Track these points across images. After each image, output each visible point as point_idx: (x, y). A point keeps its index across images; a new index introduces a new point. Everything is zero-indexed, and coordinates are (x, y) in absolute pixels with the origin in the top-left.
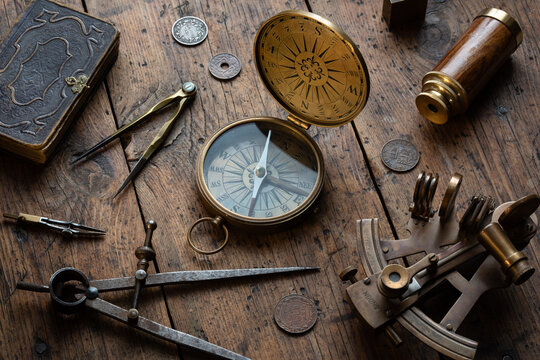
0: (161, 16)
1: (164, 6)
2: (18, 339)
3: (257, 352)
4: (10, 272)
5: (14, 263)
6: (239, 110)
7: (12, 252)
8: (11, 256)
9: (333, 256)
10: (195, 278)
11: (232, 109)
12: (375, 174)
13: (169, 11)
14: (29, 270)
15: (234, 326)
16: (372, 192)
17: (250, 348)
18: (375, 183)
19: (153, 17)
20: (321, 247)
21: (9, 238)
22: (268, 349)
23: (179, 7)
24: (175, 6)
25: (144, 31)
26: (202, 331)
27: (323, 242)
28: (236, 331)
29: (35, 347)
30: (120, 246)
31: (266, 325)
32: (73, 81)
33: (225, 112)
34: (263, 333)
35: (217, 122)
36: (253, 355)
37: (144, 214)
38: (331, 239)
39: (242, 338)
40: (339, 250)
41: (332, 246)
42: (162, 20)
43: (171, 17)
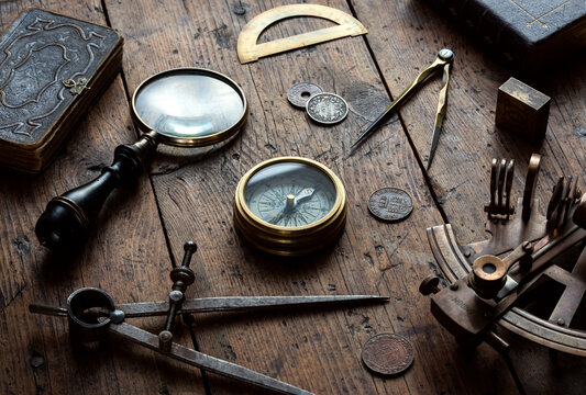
0: (196, 38)
1: (199, 30)
2: (11, 351)
3: (293, 370)
4: (7, 283)
5: (12, 274)
6: (280, 127)
7: (11, 263)
8: (9, 267)
9: (387, 272)
10: (241, 305)
11: (271, 127)
12: (437, 192)
13: (205, 33)
14: (30, 281)
15: (268, 342)
16: (433, 209)
17: (285, 365)
18: (435, 200)
19: (186, 39)
20: (372, 262)
21: (8, 248)
22: (307, 367)
23: (216, 30)
24: (211, 28)
25: (176, 52)
26: (230, 347)
27: (374, 258)
28: (270, 347)
29: (30, 361)
30: (137, 259)
31: (306, 341)
32: (72, 83)
33: (264, 129)
34: (301, 349)
35: (254, 139)
36: (288, 372)
37: (167, 227)
38: (384, 255)
39: (276, 355)
40: (393, 266)
41: (385, 262)
42: (196, 42)
43: (207, 40)
